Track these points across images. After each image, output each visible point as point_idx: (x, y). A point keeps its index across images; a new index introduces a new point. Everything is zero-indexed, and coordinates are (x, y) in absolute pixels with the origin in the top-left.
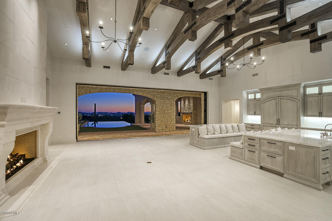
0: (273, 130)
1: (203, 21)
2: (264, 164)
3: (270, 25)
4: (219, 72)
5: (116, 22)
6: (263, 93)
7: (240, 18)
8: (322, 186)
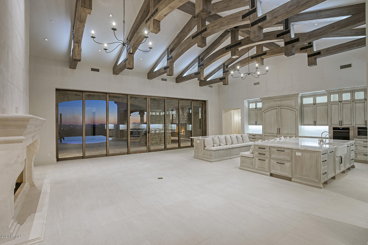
0: (278, 139)
1: (215, 29)
2: (274, 171)
3: (277, 38)
4: (221, 79)
5: (124, 23)
6: (264, 102)
7: (255, 32)
8: (323, 185)
